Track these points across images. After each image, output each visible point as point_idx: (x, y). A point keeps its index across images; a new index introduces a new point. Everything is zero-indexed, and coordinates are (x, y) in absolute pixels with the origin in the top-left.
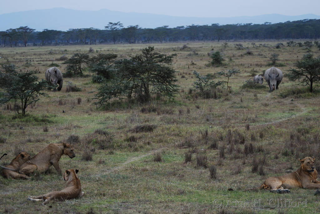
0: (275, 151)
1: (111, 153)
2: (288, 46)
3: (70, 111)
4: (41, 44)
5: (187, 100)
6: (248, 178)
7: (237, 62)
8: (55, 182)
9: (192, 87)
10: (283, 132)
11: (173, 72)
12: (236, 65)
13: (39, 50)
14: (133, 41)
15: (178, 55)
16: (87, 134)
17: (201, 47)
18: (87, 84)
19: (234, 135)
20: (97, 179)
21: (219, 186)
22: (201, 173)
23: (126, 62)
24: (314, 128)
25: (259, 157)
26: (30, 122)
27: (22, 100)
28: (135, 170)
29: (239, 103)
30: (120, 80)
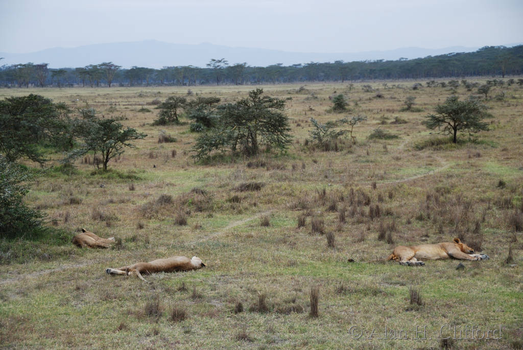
0: (408, 215)
1: (210, 216)
2: (429, 86)
3: (162, 166)
4: (128, 84)
5: (303, 152)
6: (373, 247)
7: (364, 106)
8: (140, 251)
9: (308, 137)
10: (417, 191)
11: (286, 119)
12: (363, 111)
13: (126, 92)
14: (240, 82)
15: (294, 99)
16: (181, 194)
17: (321, 90)
18: (183, 133)
19: (357, 195)
20: (192, 247)
21: (338, 256)
22: (317, 240)
23: (230, 107)
24: (456, 186)
25: (388, 221)
26: (113, 178)
27: (103, 152)
28: (237, 236)
29: (364, 157)
30: (222, 128)
